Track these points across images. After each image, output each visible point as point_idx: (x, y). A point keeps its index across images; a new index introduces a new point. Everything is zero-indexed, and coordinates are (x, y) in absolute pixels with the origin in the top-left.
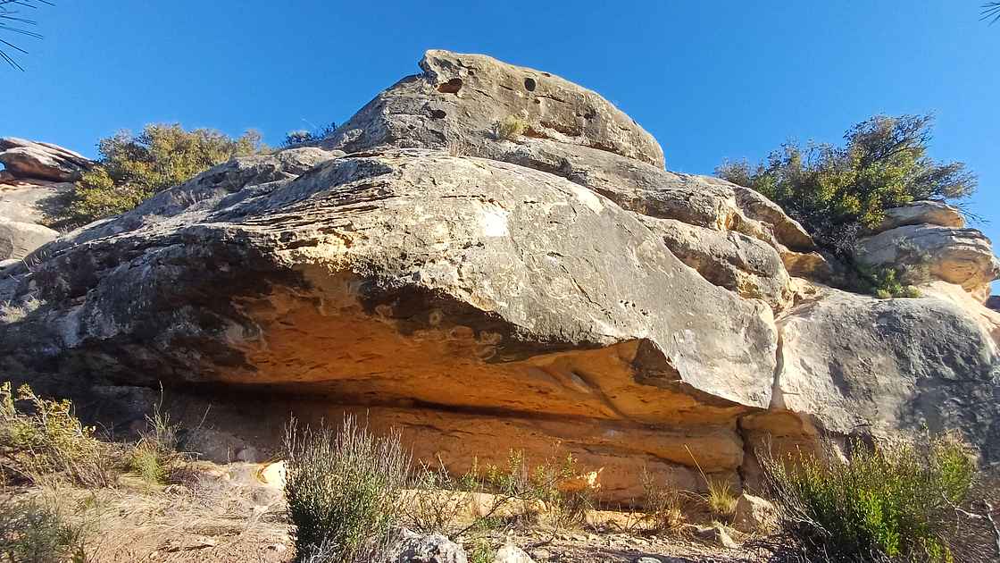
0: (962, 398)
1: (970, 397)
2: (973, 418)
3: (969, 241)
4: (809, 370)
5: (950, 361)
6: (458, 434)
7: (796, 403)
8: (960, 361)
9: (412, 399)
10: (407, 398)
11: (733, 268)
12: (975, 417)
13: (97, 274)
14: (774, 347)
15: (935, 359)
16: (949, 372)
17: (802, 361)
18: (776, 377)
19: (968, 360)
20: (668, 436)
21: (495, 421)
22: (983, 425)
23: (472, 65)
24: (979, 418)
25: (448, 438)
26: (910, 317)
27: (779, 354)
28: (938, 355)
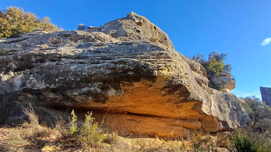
0: (237, 113)
3: (233, 81)
4: (215, 107)
5: (235, 105)
6: (141, 122)
7: (214, 114)
8: (237, 106)
9: (127, 112)
10: (126, 112)
11: (202, 82)
13: (34, 64)
14: (210, 101)
15: (233, 105)
16: (235, 108)
17: (214, 104)
18: (210, 108)
19: (238, 105)
20: (188, 122)
21: (151, 119)
22: (240, 119)
23: (144, 19)
24: (239, 117)
25: (138, 123)
26: (230, 96)
27: (211, 102)
28: (234, 104)
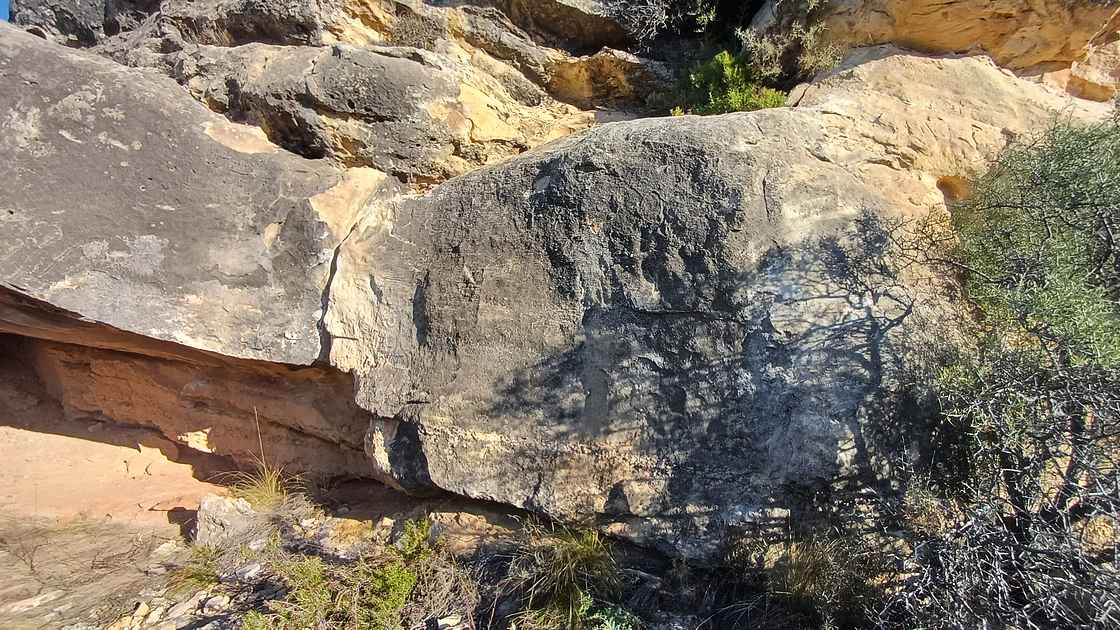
0: (667, 355)
1: (684, 354)
2: (678, 403)
4: (379, 294)
5: (654, 267)
7: (347, 356)
8: (676, 265)
11: (309, 115)
12: (684, 399)
16: (647, 293)
17: (371, 278)
18: (326, 309)
22: (696, 419)
24: (692, 403)
28: (637, 253)
